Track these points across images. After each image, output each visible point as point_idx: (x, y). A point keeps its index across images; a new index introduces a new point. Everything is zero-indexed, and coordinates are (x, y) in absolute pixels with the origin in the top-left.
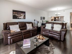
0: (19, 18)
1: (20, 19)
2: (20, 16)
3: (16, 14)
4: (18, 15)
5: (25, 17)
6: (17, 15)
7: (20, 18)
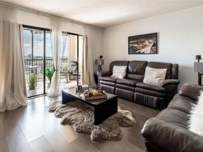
0: (140, 53)
1: (143, 53)
2: (143, 48)
3: (135, 43)
4: (138, 44)
5: (157, 48)
6: (136, 45)
7: (142, 51)
